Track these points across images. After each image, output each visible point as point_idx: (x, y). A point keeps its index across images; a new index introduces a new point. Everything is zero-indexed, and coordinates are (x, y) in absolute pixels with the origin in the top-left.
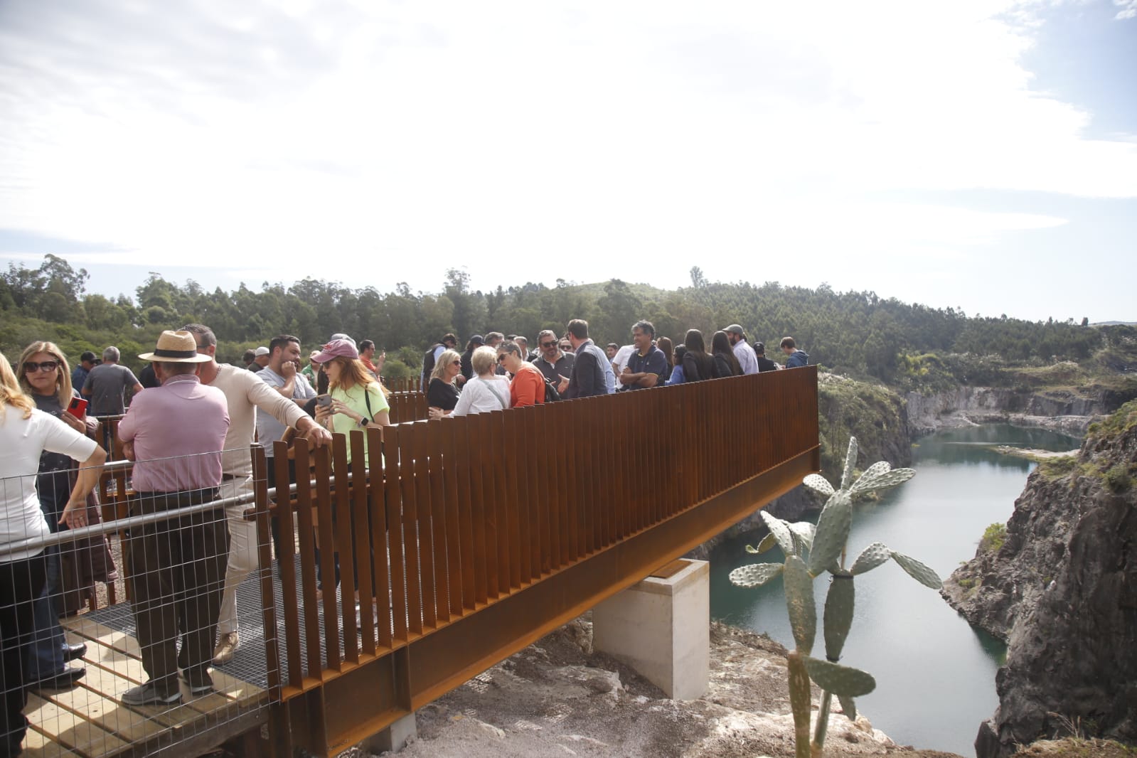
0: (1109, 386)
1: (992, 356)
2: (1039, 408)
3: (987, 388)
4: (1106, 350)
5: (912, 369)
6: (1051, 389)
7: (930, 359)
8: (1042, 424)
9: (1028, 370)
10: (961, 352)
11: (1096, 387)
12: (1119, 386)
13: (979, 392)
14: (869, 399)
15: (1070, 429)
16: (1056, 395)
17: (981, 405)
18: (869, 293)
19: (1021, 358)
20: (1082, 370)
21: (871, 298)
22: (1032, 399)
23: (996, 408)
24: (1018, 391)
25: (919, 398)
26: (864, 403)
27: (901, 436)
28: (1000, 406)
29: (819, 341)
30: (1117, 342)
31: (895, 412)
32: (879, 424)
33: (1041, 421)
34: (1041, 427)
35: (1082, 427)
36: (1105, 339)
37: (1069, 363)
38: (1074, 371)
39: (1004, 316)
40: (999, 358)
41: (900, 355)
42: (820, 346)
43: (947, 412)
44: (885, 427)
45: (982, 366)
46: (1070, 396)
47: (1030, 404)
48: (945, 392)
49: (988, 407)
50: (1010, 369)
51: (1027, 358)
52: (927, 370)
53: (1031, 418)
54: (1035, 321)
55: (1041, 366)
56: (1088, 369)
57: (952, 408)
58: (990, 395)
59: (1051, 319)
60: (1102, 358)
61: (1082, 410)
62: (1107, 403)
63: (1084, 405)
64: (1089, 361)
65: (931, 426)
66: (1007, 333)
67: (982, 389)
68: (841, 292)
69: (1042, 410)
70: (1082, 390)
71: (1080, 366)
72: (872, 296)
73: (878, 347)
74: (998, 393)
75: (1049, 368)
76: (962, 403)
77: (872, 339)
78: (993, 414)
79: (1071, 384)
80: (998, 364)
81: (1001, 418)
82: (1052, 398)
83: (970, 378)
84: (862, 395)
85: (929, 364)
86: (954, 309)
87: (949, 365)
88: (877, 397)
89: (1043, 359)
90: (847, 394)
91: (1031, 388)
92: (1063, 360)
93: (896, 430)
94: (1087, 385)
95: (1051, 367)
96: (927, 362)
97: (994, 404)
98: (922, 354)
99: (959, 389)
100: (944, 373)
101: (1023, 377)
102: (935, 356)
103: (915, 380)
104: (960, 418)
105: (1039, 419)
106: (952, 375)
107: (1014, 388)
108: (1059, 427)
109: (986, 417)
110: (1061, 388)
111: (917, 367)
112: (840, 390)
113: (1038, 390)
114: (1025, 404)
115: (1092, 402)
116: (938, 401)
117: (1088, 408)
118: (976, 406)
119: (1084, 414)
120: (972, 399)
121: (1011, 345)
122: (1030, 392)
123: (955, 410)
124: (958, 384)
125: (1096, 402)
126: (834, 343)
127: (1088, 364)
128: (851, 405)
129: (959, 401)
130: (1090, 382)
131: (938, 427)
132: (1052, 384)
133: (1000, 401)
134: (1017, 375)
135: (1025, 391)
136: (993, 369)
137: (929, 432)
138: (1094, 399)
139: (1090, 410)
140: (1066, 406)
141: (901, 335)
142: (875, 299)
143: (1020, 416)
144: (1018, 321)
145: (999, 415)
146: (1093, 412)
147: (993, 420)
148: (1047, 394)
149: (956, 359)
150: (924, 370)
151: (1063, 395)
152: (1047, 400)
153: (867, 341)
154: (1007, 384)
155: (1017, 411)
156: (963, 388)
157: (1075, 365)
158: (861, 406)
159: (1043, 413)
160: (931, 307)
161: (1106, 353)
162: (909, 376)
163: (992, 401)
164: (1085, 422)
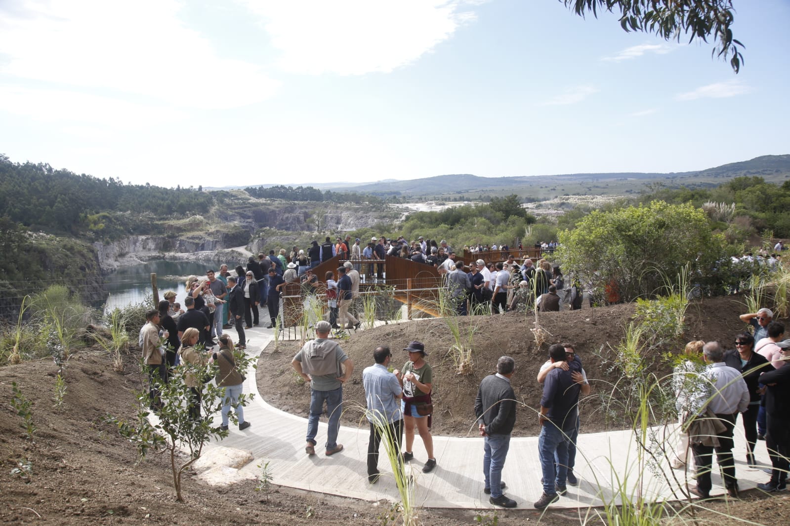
0: (225, 230)
1: (147, 213)
2: (183, 248)
3: (147, 236)
4: (217, 207)
5: (93, 225)
6: (190, 234)
7: (104, 217)
8: (187, 259)
9: (173, 222)
10: (125, 211)
11: (217, 231)
12: (231, 230)
13: (142, 239)
14: (71, 249)
15: (204, 260)
16: (193, 238)
17: (144, 248)
18: (44, 165)
19: (167, 214)
20: (205, 221)
21: (46, 169)
22: (178, 242)
23: (155, 249)
24: (169, 237)
25: (102, 246)
26: (68, 253)
27: (99, 275)
28: (158, 248)
29: (13, 205)
30: (222, 202)
31: (92, 259)
32: (82, 269)
33: (186, 256)
34: (186, 260)
35: (212, 258)
36: (215, 200)
37: (198, 217)
38: (201, 222)
39: (148, 184)
40: (152, 215)
41: (82, 215)
42: (14, 209)
43: (122, 255)
44: (87, 270)
45: (141, 221)
46: (202, 238)
47: (178, 245)
48: (120, 241)
49: (149, 250)
50: (161, 222)
51: (171, 214)
52: (103, 225)
53: (179, 255)
54: (169, 188)
55: (180, 219)
56: (209, 220)
57: (125, 252)
58: (150, 241)
59: (179, 186)
60: (216, 213)
61: (211, 247)
62: (225, 242)
63: (211, 243)
64: (209, 215)
65: (113, 266)
66: (154, 197)
67: (144, 237)
68: (18, 163)
69: (186, 249)
70: (209, 234)
71: (205, 218)
72: (48, 167)
73: (66, 209)
74: (155, 239)
75: (187, 221)
76: (132, 248)
77: (59, 202)
78: (154, 254)
79: (201, 230)
80: (152, 218)
81: (159, 256)
82: (191, 241)
83: (134, 229)
84: (65, 247)
85: (104, 221)
86: (115, 179)
87: (118, 221)
88: (77, 248)
89: (181, 214)
90: (54, 247)
91: (177, 235)
92: (194, 214)
93: (95, 271)
94: (210, 231)
95: (188, 220)
96: (103, 219)
97: (153, 247)
98: (97, 213)
99: (128, 238)
100: (116, 226)
101: (171, 227)
102: (108, 215)
103: (96, 232)
104: (132, 259)
105: (185, 255)
106: (122, 228)
107: (166, 235)
108: (197, 259)
109: (149, 257)
110: (196, 233)
111: (95, 223)
112: (47, 244)
113: (181, 235)
114: (175, 246)
115: (216, 242)
116: (115, 248)
117: (214, 245)
118: (141, 249)
119: (212, 250)
120: (138, 244)
121: (160, 205)
122: (177, 237)
123: (127, 253)
124: (128, 234)
125: (218, 242)
126: (26, 206)
127: (208, 217)
128: (59, 255)
129: (129, 246)
130: (212, 229)
131: (118, 266)
132: (189, 231)
133: (157, 245)
134: (166, 226)
135: (173, 237)
136: (149, 223)
137: (112, 271)
138: (217, 240)
139: (215, 246)
140: (200, 245)
141: (82, 199)
142: (50, 170)
143: (172, 254)
144: (158, 187)
145: (158, 254)
146: (217, 247)
147: (154, 258)
148: (188, 238)
149: (123, 216)
150: (101, 226)
151: (197, 238)
152: (188, 242)
153: (56, 204)
154: (160, 233)
155: (169, 251)
156: (131, 237)
157: (202, 218)
158: (67, 255)
159: (186, 251)
160: (97, 177)
161: (217, 209)
162: (91, 230)
163: (151, 245)
164: (213, 254)
